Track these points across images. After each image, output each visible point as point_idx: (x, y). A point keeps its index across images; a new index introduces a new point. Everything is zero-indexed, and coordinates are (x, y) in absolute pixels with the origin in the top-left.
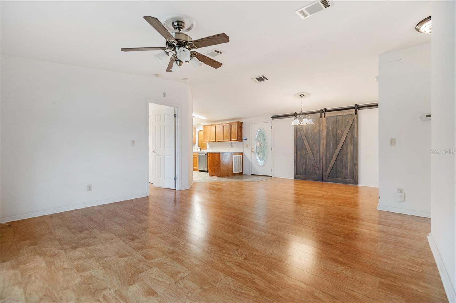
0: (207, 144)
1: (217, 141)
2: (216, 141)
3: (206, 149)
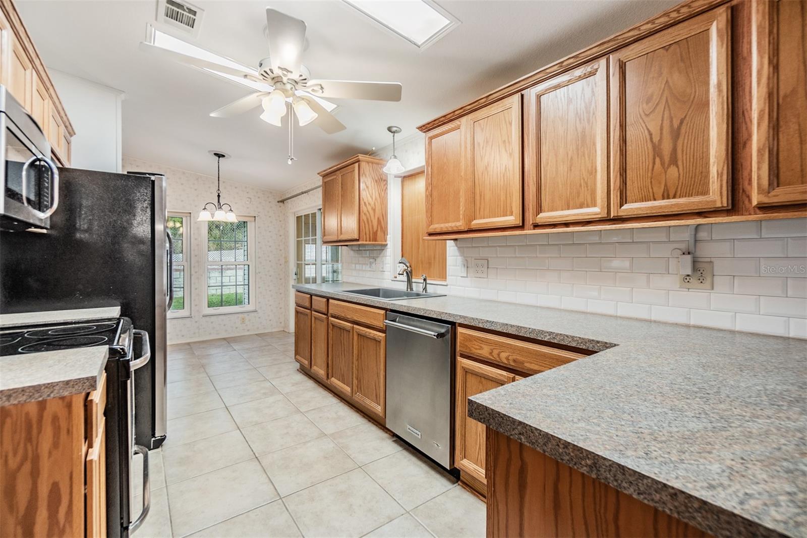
0: (450, 245)
1: (536, 226)
2: (522, 227)
3: (443, 276)
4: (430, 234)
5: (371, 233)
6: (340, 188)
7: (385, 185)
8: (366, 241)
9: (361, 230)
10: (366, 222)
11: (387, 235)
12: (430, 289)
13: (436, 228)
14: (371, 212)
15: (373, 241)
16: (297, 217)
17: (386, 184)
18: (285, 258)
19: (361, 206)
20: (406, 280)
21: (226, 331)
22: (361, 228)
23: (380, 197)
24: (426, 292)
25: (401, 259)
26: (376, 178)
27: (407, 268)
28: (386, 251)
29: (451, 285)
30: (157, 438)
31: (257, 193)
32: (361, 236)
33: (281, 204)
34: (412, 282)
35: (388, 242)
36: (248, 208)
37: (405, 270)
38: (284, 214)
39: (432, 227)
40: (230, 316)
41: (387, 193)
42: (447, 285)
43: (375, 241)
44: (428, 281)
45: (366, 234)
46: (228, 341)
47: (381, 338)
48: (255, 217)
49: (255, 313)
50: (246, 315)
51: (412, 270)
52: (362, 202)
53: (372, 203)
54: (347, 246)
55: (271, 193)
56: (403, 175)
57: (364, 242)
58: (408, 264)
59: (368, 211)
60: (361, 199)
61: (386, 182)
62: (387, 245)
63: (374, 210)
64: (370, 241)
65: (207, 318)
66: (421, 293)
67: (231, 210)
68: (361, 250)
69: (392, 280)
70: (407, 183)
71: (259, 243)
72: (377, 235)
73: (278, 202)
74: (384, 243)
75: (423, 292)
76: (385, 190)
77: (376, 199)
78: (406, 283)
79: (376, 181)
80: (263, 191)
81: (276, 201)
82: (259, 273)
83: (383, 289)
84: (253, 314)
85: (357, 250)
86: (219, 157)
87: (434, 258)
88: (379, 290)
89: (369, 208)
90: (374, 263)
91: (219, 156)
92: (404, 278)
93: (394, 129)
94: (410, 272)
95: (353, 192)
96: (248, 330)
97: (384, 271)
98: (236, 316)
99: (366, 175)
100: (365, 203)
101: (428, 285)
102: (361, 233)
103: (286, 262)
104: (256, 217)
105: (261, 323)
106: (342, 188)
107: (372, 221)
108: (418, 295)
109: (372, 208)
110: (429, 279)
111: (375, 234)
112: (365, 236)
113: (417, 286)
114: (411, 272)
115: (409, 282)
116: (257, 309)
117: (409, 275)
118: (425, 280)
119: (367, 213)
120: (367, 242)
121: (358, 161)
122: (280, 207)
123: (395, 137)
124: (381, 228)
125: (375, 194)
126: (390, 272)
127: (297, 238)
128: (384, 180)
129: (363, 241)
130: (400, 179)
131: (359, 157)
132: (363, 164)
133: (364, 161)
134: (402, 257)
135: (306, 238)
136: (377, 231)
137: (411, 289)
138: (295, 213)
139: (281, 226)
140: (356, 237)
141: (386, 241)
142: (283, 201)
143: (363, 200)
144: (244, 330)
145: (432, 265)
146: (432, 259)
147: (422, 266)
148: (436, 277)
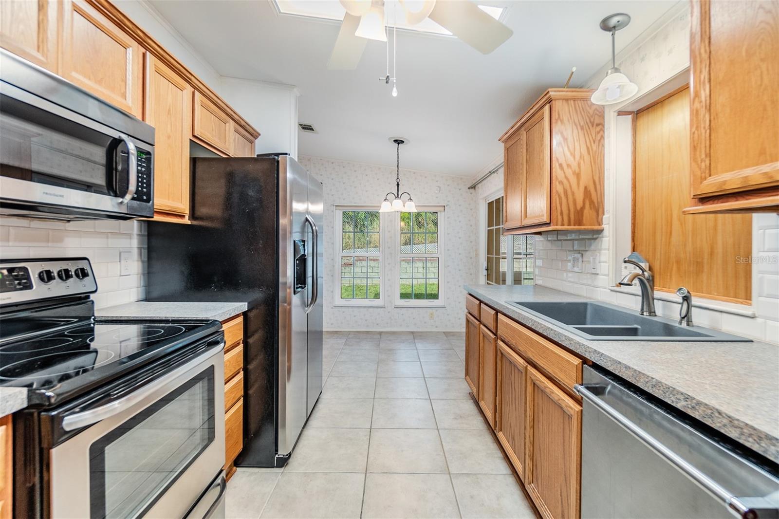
4: (704, 199)
5: (572, 210)
6: (525, 151)
7: (599, 132)
8: (563, 225)
9: (553, 208)
10: (562, 195)
11: (603, 214)
12: (700, 319)
13: (725, 182)
14: (573, 180)
15: (575, 226)
16: (489, 203)
17: (603, 130)
18: (476, 250)
19: (554, 170)
20: (640, 293)
21: (415, 324)
22: (553, 205)
23: (589, 153)
24: (688, 325)
25: (630, 253)
26: (582, 123)
27: (640, 272)
28: (602, 241)
29: (766, 318)
30: (280, 456)
31: (447, 180)
32: (554, 217)
33: (472, 190)
34: (653, 299)
35: (605, 226)
36: (437, 197)
37: (636, 276)
38: (475, 202)
39: (710, 180)
40: (419, 310)
41: (603, 146)
42: (753, 317)
43: (580, 225)
44: (695, 301)
45: (562, 213)
46: (415, 336)
47: (572, 412)
48: (444, 207)
49: (443, 309)
50: (434, 310)
51: (653, 277)
52: (555, 165)
53: (574, 165)
54: (539, 233)
55: (461, 179)
56: (635, 108)
57: (559, 227)
58: (643, 265)
59: (566, 177)
60: (554, 159)
61: (600, 127)
62: (602, 231)
63: (578, 176)
64: (569, 225)
65: (398, 310)
66: (677, 325)
67: (410, 199)
68: (561, 240)
69: (612, 291)
70: (643, 121)
71: (448, 234)
72: (582, 215)
73: (469, 188)
74: (596, 227)
75: (681, 323)
76: (600, 141)
77: (581, 157)
78: (640, 298)
79: (582, 128)
80: (453, 178)
81: (467, 188)
82: (448, 266)
83: (592, 304)
84: (440, 310)
85: (554, 240)
86: (398, 144)
87: (712, 254)
88: (585, 305)
89: (569, 172)
90: (580, 260)
91: (399, 142)
92: (637, 288)
93: (613, 22)
94: (648, 280)
95: (542, 151)
96: (437, 327)
97: (598, 274)
98: (425, 310)
99: (562, 122)
100: (561, 165)
101: (693, 309)
102: (554, 213)
103: (477, 255)
104: (446, 207)
105: (449, 320)
106: (527, 150)
107: (573, 194)
108: (668, 331)
109: (574, 173)
110: (695, 296)
111: (580, 214)
112: (560, 217)
113: (664, 307)
114: (652, 280)
115: (647, 298)
116: (446, 305)
117: (647, 286)
118: (686, 299)
119: (565, 182)
120: (566, 227)
121: (550, 101)
122: (471, 193)
123: (615, 36)
124: (592, 202)
125: (580, 148)
126: (608, 275)
127: (488, 227)
128: (598, 125)
129: (557, 225)
130: (630, 117)
131: (551, 93)
132: (558, 105)
133: (559, 99)
134: (634, 250)
135: (497, 227)
136: (583, 208)
137: (652, 313)
138: (486, 199)
139: (472, 215)
140: (545, 219)
141: (600, 224)
142: (473, 187)
143: (557, 159)
144: (432, 326)
145: (706, 268)
146: (706, 256)
147: (679, 269)
148: (715, 294)
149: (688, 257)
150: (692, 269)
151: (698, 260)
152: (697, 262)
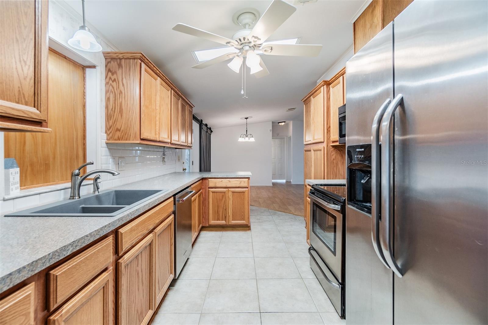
87: (54, 158)
145: (51, 166)
146: (51, 160)
147: (32, 170)
148: (57, 181)
149: (39, 162)
150: (42, 168)
151: (46, 162)
152: (46, 163)
